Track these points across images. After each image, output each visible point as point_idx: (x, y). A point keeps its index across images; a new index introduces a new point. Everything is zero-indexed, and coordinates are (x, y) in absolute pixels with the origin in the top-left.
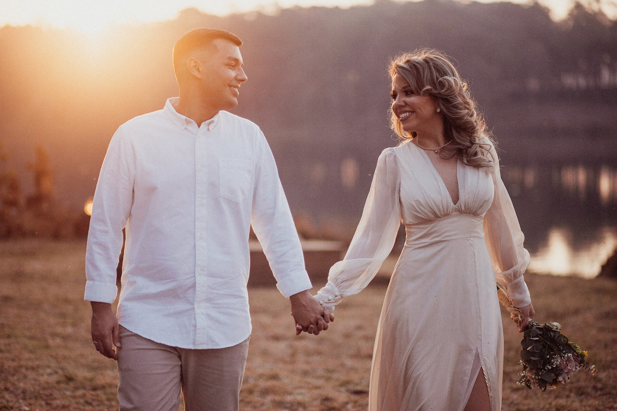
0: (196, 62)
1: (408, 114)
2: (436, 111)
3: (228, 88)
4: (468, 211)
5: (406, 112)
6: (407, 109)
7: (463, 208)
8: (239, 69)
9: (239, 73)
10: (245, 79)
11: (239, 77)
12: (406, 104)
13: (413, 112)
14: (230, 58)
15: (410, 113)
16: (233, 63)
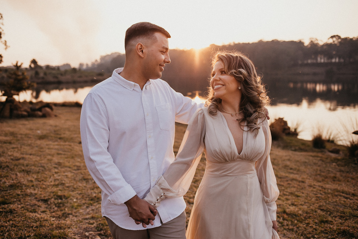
0: (141, 46)
1: (220, 86)
2: (238, 88)
3: (159, 66)
4: (247, 159)
5: (219, 84)
6: (220, 82)
7: (244, 157)
8: (167, 55)
9: (166, 57)
10: (169, 62)
11: (167, 60)
12: (220, 79)
13: (223, 85)
14: (164, 48)
15: (222, 86)
16: (165, 50)
